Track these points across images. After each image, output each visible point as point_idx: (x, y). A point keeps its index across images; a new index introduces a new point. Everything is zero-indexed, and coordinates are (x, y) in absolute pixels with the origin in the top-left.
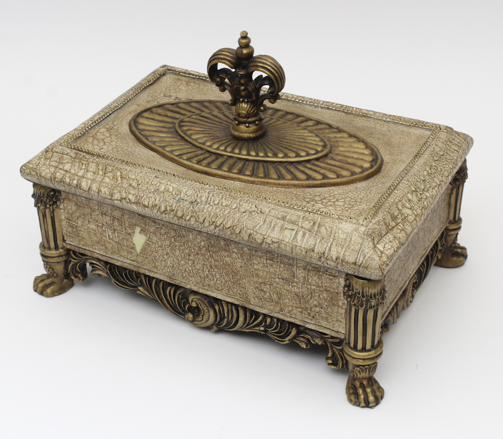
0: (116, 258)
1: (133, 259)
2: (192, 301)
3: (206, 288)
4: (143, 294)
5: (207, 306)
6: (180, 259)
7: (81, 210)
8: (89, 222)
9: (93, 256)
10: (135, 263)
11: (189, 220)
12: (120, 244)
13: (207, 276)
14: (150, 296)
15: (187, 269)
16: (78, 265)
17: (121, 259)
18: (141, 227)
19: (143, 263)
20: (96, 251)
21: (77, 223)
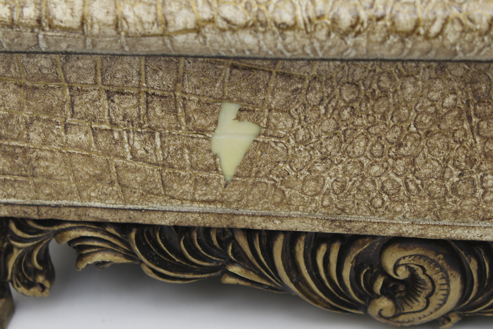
0: (158, 206)
1: (211, 198)
2: (396, 267)
3: (446, 222)
4: (242, 283)
5: (442, 269)
6: (366, 162)
7: (36, 100)
8: (66, 127)
9: (84, 218)
10: (219, 208)
11: (441, 32)
12: (171, 166)
13: (454, 189)
14: (264, 282)
15: (388, 186)
16: (36, 253)
17: (176, 206)
18: (241, 100)
19: (244, 201)
20: (92, 204)
21: (28, 140)
